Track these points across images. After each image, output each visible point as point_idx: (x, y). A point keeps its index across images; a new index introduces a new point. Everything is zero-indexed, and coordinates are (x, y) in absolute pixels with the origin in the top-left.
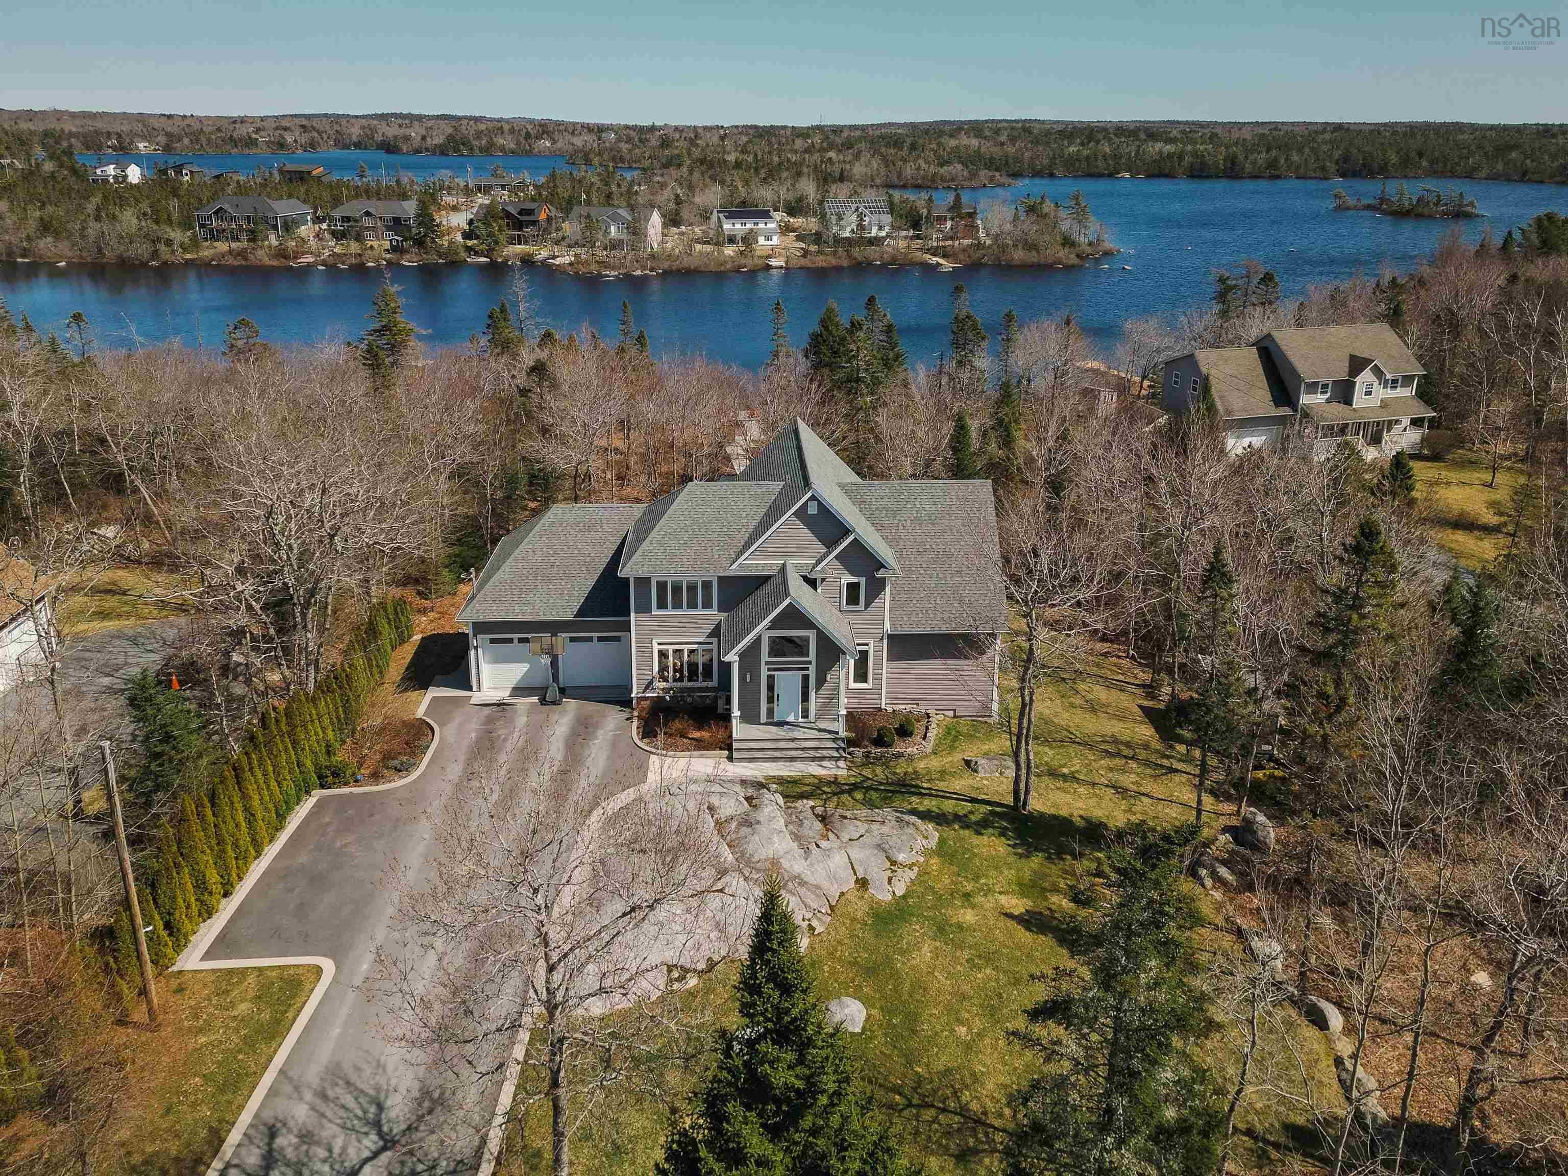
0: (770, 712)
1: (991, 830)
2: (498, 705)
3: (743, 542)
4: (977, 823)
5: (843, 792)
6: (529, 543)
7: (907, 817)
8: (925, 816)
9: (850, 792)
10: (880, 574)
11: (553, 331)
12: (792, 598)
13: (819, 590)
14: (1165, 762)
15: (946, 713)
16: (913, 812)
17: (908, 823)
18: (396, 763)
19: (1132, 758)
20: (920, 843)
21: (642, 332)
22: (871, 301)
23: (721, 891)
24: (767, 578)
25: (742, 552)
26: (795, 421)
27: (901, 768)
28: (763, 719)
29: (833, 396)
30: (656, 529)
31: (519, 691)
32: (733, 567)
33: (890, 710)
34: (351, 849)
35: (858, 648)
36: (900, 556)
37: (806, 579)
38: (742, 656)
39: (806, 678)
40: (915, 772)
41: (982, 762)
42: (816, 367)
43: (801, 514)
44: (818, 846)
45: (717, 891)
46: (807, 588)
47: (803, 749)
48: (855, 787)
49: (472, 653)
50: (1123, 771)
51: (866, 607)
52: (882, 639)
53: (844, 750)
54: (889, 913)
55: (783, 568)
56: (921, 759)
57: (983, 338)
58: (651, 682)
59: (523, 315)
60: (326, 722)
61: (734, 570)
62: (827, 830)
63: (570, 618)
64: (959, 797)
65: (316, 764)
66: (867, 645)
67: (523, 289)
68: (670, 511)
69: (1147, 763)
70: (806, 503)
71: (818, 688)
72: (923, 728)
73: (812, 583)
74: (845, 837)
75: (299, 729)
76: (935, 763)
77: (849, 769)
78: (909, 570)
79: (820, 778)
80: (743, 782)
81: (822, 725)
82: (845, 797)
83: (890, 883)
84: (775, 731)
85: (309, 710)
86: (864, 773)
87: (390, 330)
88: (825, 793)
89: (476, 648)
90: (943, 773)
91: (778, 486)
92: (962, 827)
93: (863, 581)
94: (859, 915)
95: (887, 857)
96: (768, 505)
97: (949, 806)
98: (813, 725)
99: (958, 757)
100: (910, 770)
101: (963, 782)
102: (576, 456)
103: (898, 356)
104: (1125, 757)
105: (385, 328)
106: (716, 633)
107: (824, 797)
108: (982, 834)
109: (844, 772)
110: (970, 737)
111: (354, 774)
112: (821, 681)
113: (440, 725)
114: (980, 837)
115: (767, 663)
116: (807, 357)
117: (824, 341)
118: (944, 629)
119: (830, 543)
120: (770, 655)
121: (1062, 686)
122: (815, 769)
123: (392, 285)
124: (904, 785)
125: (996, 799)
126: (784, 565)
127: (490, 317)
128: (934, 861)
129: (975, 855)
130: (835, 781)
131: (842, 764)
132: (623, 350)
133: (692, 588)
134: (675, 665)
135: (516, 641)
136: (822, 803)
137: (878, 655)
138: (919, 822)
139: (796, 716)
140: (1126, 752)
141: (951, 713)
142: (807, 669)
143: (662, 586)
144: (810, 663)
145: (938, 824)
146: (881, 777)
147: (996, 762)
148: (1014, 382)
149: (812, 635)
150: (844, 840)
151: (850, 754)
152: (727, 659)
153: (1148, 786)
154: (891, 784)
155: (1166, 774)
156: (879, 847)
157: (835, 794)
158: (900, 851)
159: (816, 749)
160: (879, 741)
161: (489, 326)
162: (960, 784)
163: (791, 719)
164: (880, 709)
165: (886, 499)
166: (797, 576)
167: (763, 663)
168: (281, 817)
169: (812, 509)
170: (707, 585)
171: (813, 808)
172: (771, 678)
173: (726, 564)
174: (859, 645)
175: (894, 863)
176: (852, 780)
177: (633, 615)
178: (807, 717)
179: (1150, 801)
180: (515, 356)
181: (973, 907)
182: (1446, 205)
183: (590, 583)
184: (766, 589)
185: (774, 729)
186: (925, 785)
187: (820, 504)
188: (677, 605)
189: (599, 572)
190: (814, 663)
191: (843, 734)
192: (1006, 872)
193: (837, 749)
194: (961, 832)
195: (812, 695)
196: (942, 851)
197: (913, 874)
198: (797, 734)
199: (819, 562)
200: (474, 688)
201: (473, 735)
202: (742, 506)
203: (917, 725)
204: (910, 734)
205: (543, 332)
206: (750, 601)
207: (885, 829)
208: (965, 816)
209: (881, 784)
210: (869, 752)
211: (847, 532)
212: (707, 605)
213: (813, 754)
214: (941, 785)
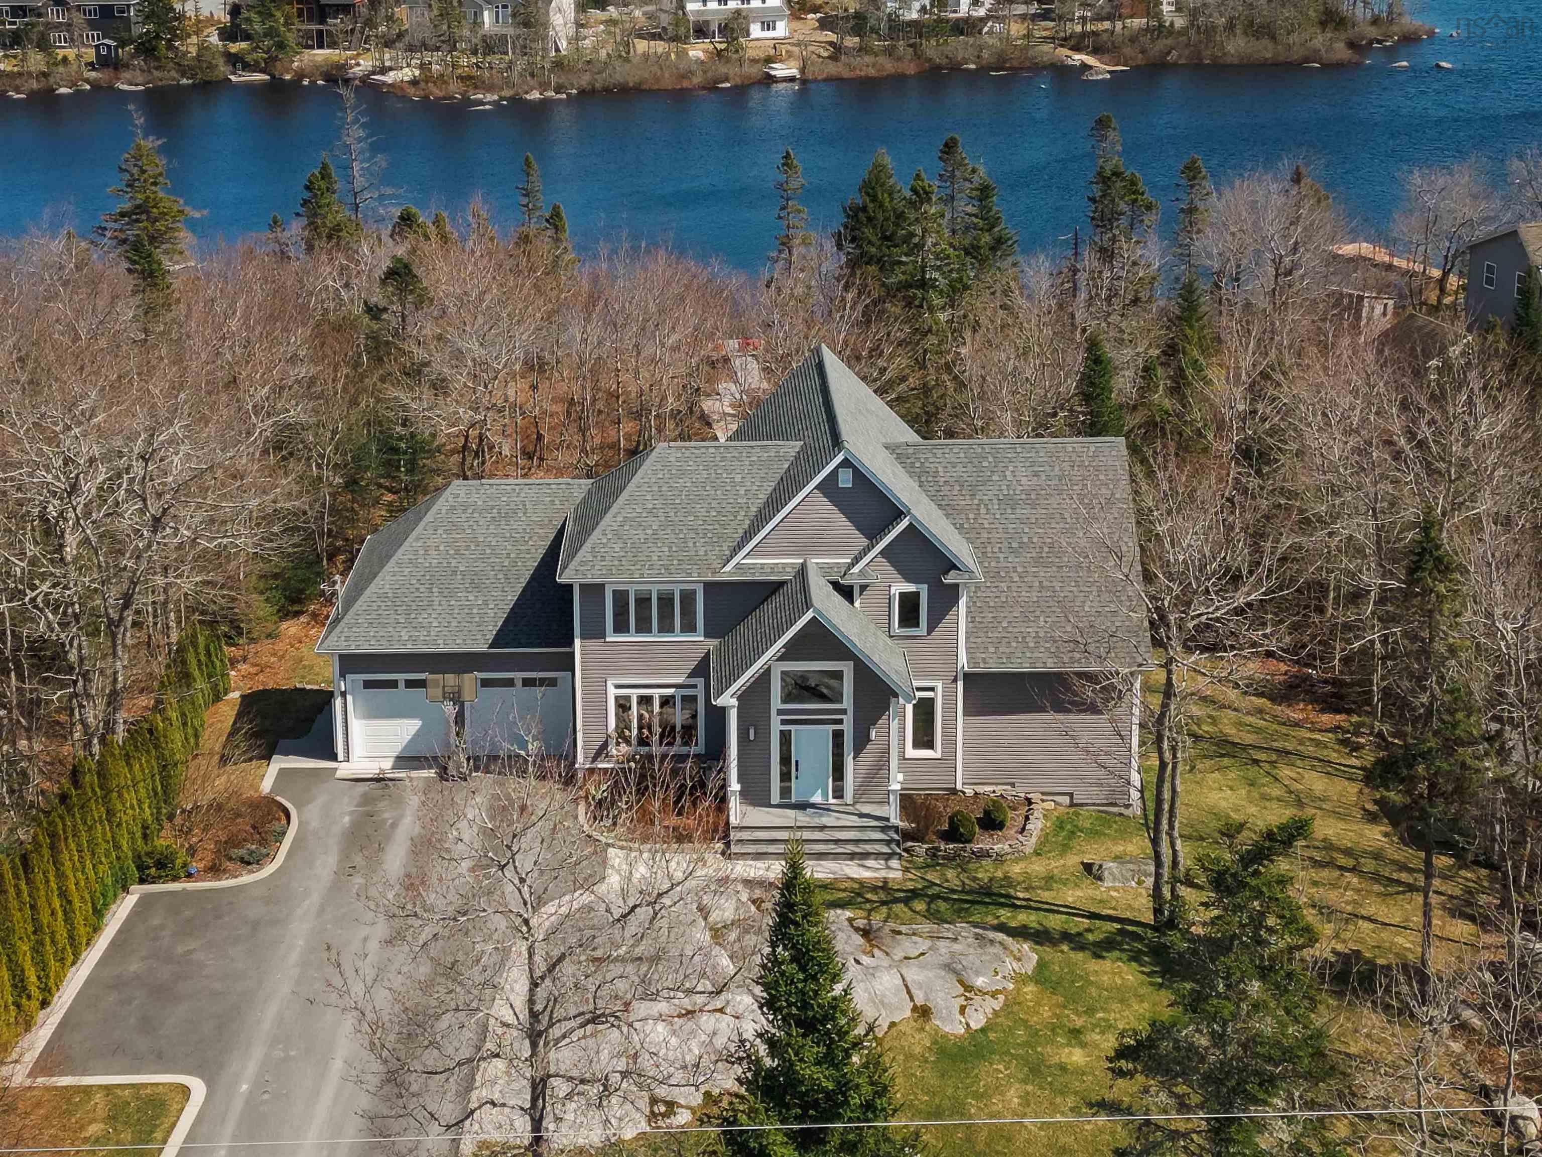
0: (785, 792)
1: (1116, 954)
2: (378, 780)
3: (741, 532)
4: (1096, 944)
5: (897, 900)
6: (417, 539)
7: (991, 935)
8: (1021, 933)
9: (906, 901)
10: (950, 579)
11: (414, 210)
12: (816, 610)
13: (857, 604)
14: (1404, 876)
15: (1058, 799)
16: (1001, 928)
17: (992, 942)
18: (242, 852)
19: (1353, 870)
20: (1010, 965)
21: (556, 208)
22: (949, 147)
23: (721, 1011)
24: (781, 584)
25: (740, 546)
26: (818, 351)
27: (984, 872)
28: (775, 798)
29: (884, 311)
30: (609, 515)
31: (405, 761)
32: (728, 568)
33: (969, 792)
34: (196, 956)
35: (919, 694)
36: (983, 556)
37: (836, 585)
38: (743, 698)
39: (838, 736)
40: (1006, 877)
41: (1110, 865)
42: (853, 264)
43: (828, 488)
44: (857, 962)
45: (715, 1011)
46: (838, 599)
47: (837, 841)
48: (914, 894)
49: (338, 702)
50: (1334, 886)
51: (930, 630)
52: (955, 680)
53: (898, 845)
54: (962, 1048)
55: (802, 572)
56: (1016, 861)
57: (1149, 207)
58: (605, 745)
59: (360, 182)
60: (143, 793)
61: (728, 573)
62: (872, 946)
63: (482, 647)
64: (1073, 912)
65: (134, 850)
66: (932, 689)
67: (360, 140)
68: (631, 487)
69: (1376, 877)
70: (835, 472)
71: (858, 750)
72: (1021, 819)
73: (847, 593)
74: (898, 954)
75: (115, 794)
76: (1038, 867)
77: (906, 870)
78: (994, 575)
79: (861, 882)
80: (747, 882)
81: (866, 809)
82: (899, 908)
83: (962, 1010)
84: (790, 816)
85: (121, 773)
86: (928, 877)
87: (148, 212)
88: (868, 901)
89: (344, 694)
90: (1049, 880)
91: (792, 447)
92: (1073, 949)
93: (923, 590)
94: (918, 1050)
95: (961, 982)
96: (778, 477)
97: (1055, 922)
98: (850, 809)
99: (1073, 860)
100: (999, 874)
101: (1079, 893)
102: (466, 415)
103: (999, 242)
104: (1341, 868)
105: (141, 209)
106: (701, 669)
107: (868, 906)
108: (1103, 958)
109: (898, 875)
110: (1094, 834)
111: (185, 865)
112: (862, 741)
113: (298, 807)
114: (1101, 961)
115: (780, 712)
116: (840, 246)
117: (870, 219)
118: (1050, 665)
119: (873, 534)
120: (784, 701)
121: (1253, 771)
122: (854, 870)
123: (145, 137)
124: (989, 894)
125: (1128, 915)
126: (803, 566)
127: (307, 188)
128: (1030, 989)
129: (1092, 983)
130: (885, 886)
131: (895, 863)
132: (525, 239)
133: (666, 601)
134: (641, 717)
135: (401, 685)
136: (864, 914)
137: (950, 707)
138: (1009, 940)
139: (825, 795)
140: (1343, 861)
141: (1066, 800)
142: (840, 722)
143: (621, 598)
144: (844, 712)
145: (1037, 943)
146: (955, 883)
147: (1131, 866)
148: (1203, 285)
149: (847, 668)
150: (896, 958)
151: (906, 850)
152: (720, 702)
153: (1372, 908)
154: (968, 893)
155: (1403, 892)
156: (948, 967)
157: (883, 903)
158: (978, 973)
159: (857, 842)
160: (952, 835)
161: (305, 203)
162: (1072, 896)
163: (817, 798)
164: (954, 791)
165: (959, 467)
166: (823, 581)
167: (773, 712)
168: (99, 913)
169: (845, 480)
170: (688, 598)
171: (850, 920)
172: (785, 738)
173: (716, 565)
174: (919, 689)
175: (968, 988)
176: (910, 885)
177: (577, 642)
178: (842, 797)
179: (1372, 926)
180: (351, 253)
181: (1083, 1045)
183: (512, 597)
184: (778, 600)
185: (791, 813)
186: (1020, 895)
187: (856, 471)
188: (644, 626)
189: (523, 582)
190: (850, 712)
191: (895, 820)
192: (1136, 1007)
193: (888, 843)
194: (1072, 954)
195: (849, 761)
196: (1041, 975)
197: (997, 1004)
198: (828, 820)
199: (856, 560)
200: (341, 757)
201: (347, 819)
202: (738, 478)
203: (1010, 814)
204: (1000, 826)
205: (397, 212)
206: (752, 620)
207: (956, 947)
208: (1079, 934)
209: (953, 891)
210: (937, 849)
211: (898, 514)
212: (689, 627)
213: (851, 848)
214: (1046, 896)
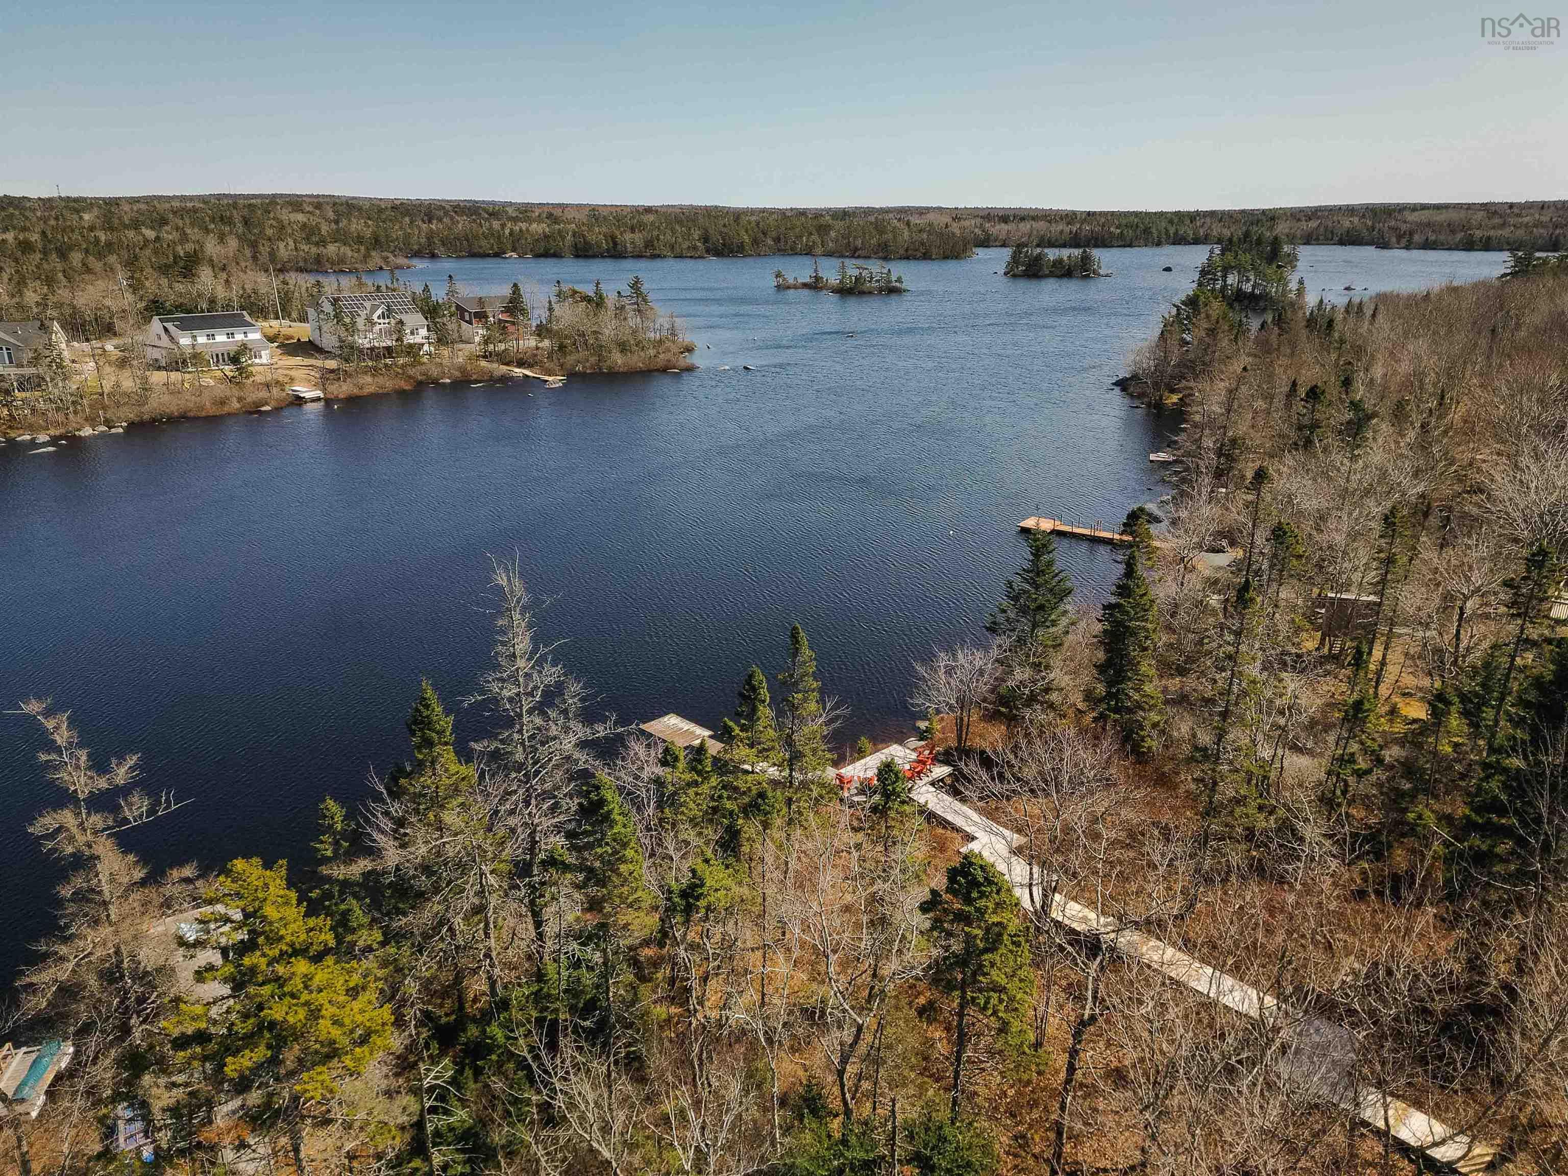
182: (878, 281)
